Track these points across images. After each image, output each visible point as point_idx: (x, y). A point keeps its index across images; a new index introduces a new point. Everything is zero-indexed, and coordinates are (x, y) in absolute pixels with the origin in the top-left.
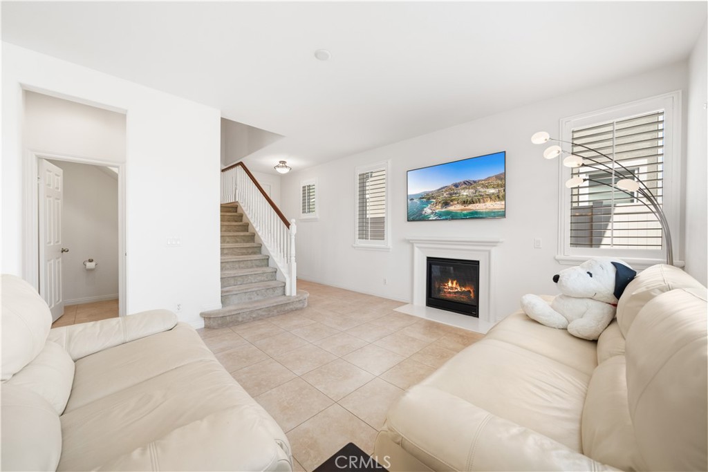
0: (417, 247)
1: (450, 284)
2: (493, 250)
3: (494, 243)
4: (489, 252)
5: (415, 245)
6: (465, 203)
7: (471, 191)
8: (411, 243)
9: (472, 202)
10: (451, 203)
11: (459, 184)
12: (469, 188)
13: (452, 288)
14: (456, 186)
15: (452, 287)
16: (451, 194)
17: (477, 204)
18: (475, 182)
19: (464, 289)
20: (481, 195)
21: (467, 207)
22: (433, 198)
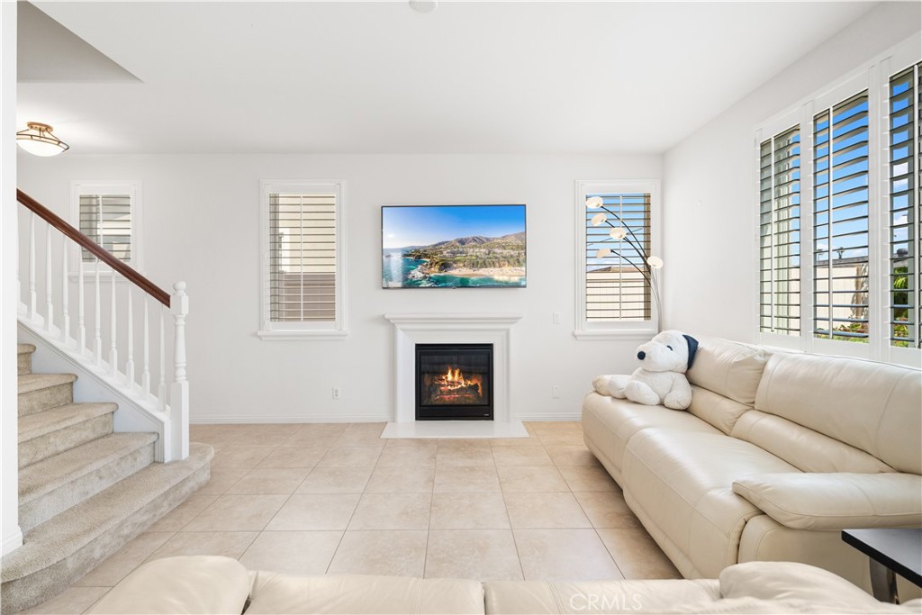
0: (402, 330)
1: (450, 377)
2: (512, 328)
3: (514, 320)
4: (508, 331)
5: (398, 326)
6: (474, 265)
7: (483, 250)
8: (389, 324)
9: (484, 265)
10: (455, 265)
11: (466, 240)
12: (480, 247)
13: (452, 383)
14: (462, 242)
15: (453, 381)
16: (454, 253)
17: (491, 269)
18: (488, 239)
19: (469, 383)
20: (496, 258)
21: (476, 272)
22: (426, 256)
